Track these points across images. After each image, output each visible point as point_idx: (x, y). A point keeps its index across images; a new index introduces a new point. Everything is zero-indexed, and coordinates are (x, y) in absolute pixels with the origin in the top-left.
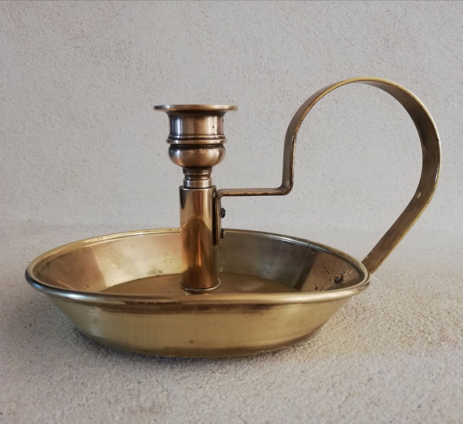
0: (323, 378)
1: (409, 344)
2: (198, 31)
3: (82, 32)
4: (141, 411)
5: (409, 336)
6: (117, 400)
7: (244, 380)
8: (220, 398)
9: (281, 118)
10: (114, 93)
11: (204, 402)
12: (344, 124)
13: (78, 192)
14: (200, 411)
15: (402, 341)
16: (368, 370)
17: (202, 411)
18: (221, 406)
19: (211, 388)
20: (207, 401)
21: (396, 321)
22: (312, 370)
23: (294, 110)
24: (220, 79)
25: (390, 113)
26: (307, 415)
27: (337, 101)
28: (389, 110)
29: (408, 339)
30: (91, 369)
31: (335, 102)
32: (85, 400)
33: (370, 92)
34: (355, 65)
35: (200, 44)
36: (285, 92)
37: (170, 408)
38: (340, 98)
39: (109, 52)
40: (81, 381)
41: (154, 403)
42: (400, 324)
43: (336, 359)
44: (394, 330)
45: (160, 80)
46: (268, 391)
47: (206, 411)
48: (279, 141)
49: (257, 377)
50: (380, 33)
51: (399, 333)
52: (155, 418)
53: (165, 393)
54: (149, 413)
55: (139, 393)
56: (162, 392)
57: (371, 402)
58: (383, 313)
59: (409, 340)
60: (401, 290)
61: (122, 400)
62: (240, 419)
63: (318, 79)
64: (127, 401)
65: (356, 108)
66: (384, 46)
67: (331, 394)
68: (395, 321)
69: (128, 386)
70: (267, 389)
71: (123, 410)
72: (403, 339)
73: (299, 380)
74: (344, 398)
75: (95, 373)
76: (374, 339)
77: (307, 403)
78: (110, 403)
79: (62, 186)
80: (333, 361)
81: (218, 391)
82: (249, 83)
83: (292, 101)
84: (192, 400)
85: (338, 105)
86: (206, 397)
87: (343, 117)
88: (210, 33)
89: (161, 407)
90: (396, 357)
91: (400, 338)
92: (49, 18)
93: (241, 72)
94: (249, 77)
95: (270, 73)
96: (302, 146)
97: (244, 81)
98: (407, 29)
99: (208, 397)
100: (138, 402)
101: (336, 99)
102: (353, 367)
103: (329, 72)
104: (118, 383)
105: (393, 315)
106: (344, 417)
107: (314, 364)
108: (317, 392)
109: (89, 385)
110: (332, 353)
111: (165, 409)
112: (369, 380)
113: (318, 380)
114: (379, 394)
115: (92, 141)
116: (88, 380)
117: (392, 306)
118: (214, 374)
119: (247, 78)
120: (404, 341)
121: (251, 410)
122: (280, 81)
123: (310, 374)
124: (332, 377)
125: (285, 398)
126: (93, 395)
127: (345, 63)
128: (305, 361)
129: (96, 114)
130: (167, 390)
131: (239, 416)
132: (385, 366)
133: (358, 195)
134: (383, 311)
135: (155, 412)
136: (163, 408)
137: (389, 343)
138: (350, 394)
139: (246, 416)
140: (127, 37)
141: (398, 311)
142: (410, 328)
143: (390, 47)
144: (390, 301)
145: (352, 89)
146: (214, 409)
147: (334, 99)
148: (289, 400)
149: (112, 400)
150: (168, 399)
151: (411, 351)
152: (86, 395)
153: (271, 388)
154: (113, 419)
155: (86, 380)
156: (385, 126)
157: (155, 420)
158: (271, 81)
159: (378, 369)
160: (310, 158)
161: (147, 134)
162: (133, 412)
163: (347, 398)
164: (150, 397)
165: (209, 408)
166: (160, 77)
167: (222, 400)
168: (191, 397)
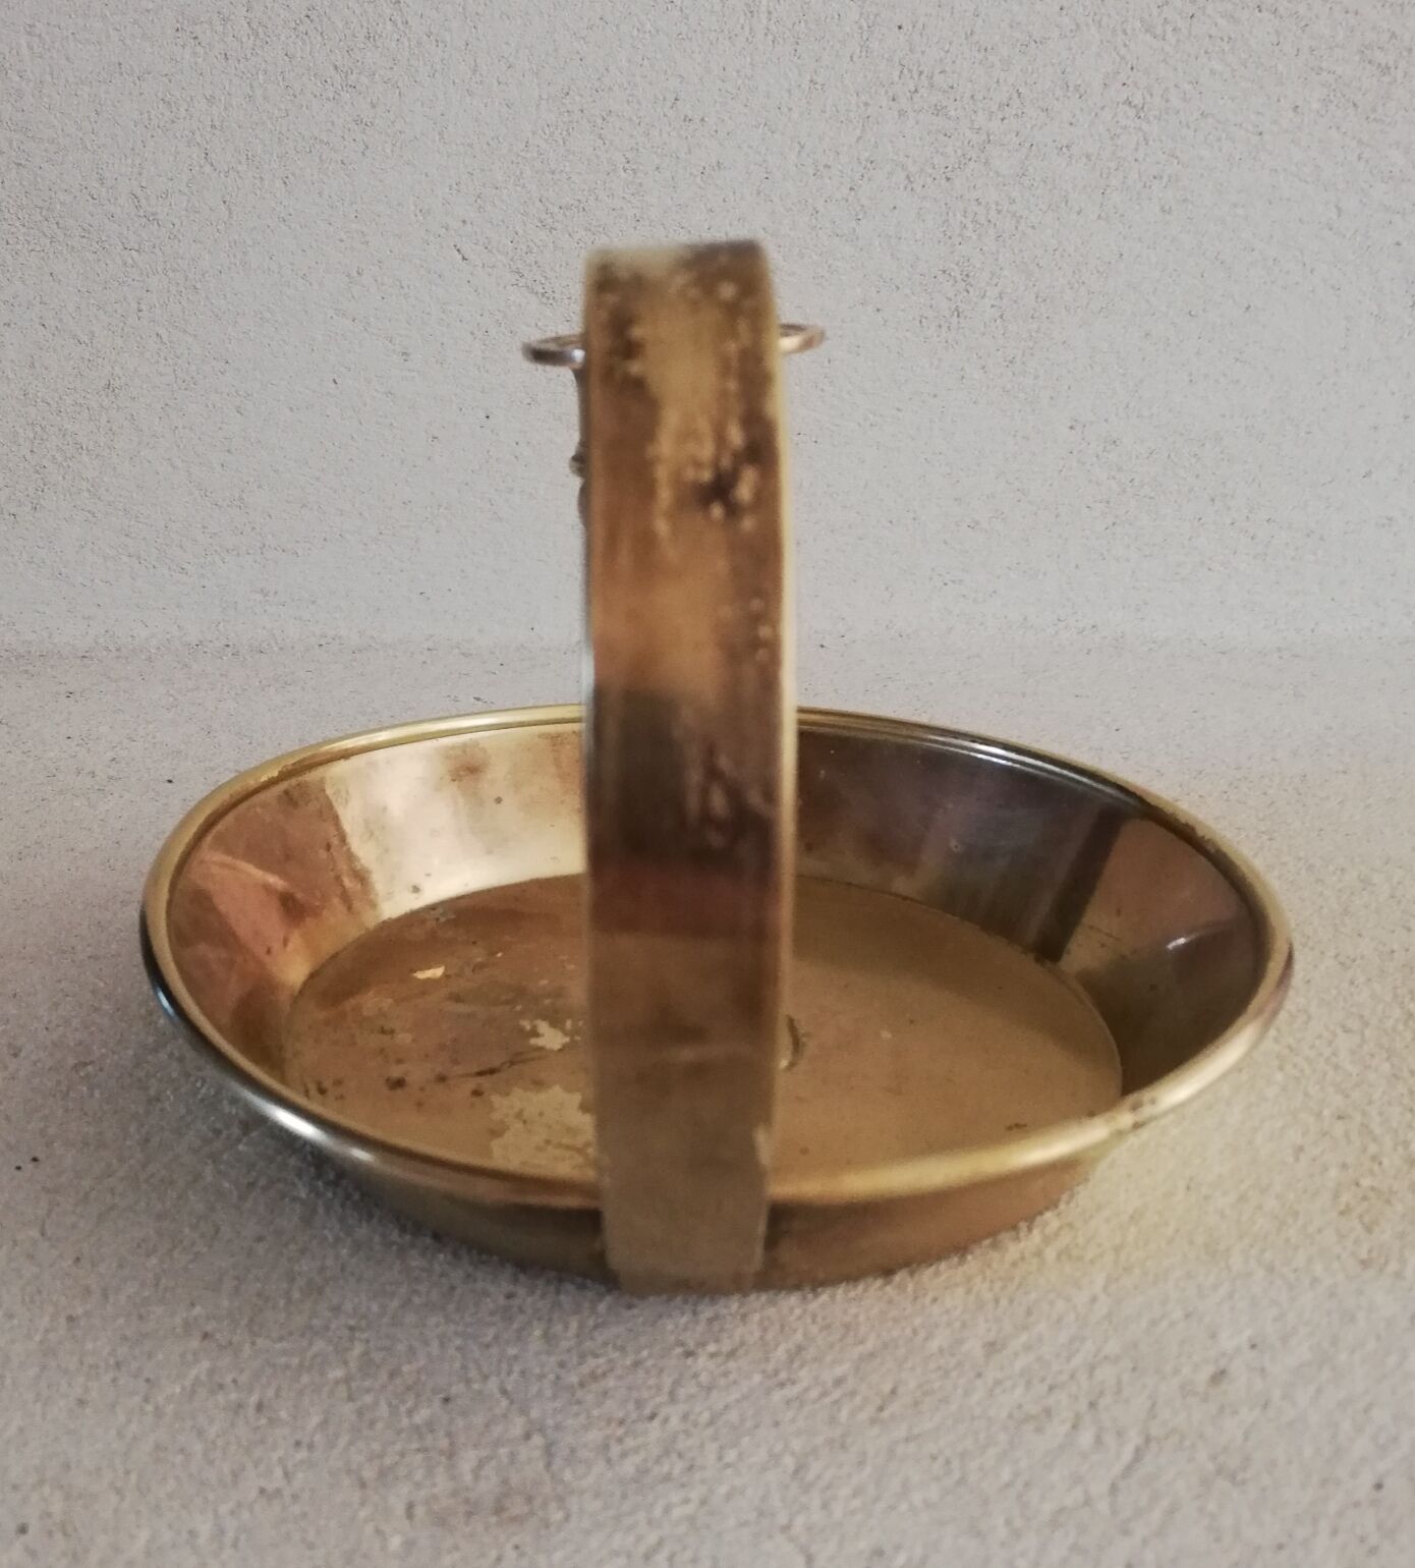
0: (1060, 1372)
1: (1367, 1219)
4: (469, 1514)
5: (1366, 1182)
6: (382, 1474)
7: (793, 1383)
8: (720, 1458)
9: (906, 188)
10: (211, 100)
11: (667, 1478)
12: (1167, 207)
14: (658, 1511)
15: (1342, 1207)
16: (1213, 1336)
17: (667, 1510)
18: (723, 1490)
19: (685, 1417)
20: (676, 1471)
21: (1326, 1113)
22: (1024, 1338)
23: (960, 152)
24: (648, 27)
25: (1360, 158)
26: (1008, 1522)
27: (1140, 111)
28: (1360, 142)
29: (1365, 1198)
30: (279, 1346)
31: (1132, 113)
32: (278, 1472)
33: (1280, 67)
36: (921, 73)
37: (561, 1500)
38: (1151, 95)
40: (254, 1399)
41: (505, 1482)
42: (1339, 1129)
43: (1105, 1288)
44: (1314, 1159)
45: (396, 36)
46: (876, 1430)
47: (677, 1513)
48: (898, 288)
49: (839, 1371)
51: (1333, 1173)
52: (516, 1540)
53: (537, 1440)
54: (493, 1519)
55: (452, 1444)
56: (527, 1436)
57: (1219, 1472)
58: (1279, 1077)
59: (1365, 1205)
60: (1354, 960)
61: (402, 1471)
62: (791, 1539)
63: (1064, 12)
64: (419, 1475)
65: (1219, 140)
67: (1086, 1438)
68: (1321, 1112)
69: (410, 1413)
70: (873, 1421)
71: (410, 1508)
72: (1345, 1198)
73: (979, 1382)
74: (1127, 1454)
75: (295, 1361)
76: (1243, 1198)
77: (1006, 1475)
78: (363, 1485)
79: (31, 491)
80: (1094, 1299)
81: (710, 1431)
82: (770, 37)
83: (952, 113)
84: (628, 1467)
85: (1145, 126)
86: (674, 1456)
87: (1165, 179)
89: (529, 1500)
90: (1315, 1281)
91: (1336, 1196)
94: (769, 13)
96: (992, 306)
97: (747, 29)
99: (680, 1456)
100: (453, 1478)
101: (1137, 100)
102: (1164, 1324)
104: (376, 1403)
105: (1317, 1087)
106: (1126, 1532)
107: (1029, 1312)
108: (1039, 1430)
109: (283, 1414)
110: (1092, 1262)
111: (545, 1505)
112: (1219, 1376)
113: (1043, 1380)
114: (1246, 1437)
115: (134, 305)
116: (277, 1395)
118: (690, 1361)
119: (764, 17)
120: (1348, 1205)
121: (825, 1506)
122: (900, 27)
123: (1016, 1354)
124: (1092, 1368)
125: (934, 1458)
126: (302, 1454)
128: (997, 1301)
129: (139, 192)
130: (542, 1430)
131: (786, 1528)
132: (1275, 1320)
133: (1213, 500)
134: (1281, 1068)
135: (514, 1519)
136: (538, 1502)
137: (1296, 1214)
138: (1148, 1440)
139: (809, 1528)
141: (1336, 1067)
142: (1373, 1148)
144: (1310, 1018)
145: (1206, 52)
146: (703, 1502)
147: (1128, 102)
148: (948, 1462)
149: (369, 1473)
150: (548, 1465)
151: (1370, 1251)
152: (280, 1453)
153: (886, 1414)
154: (384, 1548)
155: (270, 1393)
156: (1339, 210)
157: (517, 1547)
158: (861, 28)
159: (1248, 1332)
160: (1023, 355)
162: (441, 1520)
163: (1138, 1455)
164: (489, 1458)
165: (686, 1501)
166: (395, 24)
167: (728, 1465)
168: (624, 1455)
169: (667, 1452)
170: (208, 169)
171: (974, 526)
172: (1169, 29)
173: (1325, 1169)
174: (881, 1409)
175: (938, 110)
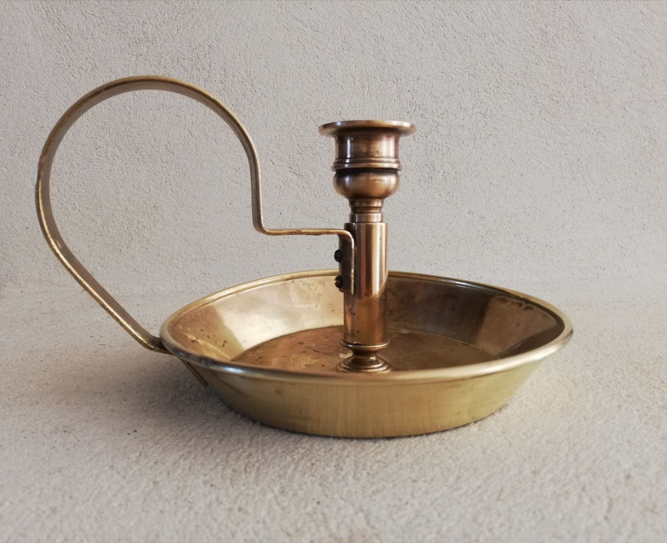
0: (565, 480)
1: (656, 425)
2: (300, 29)
3: (145, 35)
5: (649, 414)
6: (297, 530)
7: (461, 489)
8: (440, 517)
9: (413, 139)
10: (192, 115)
11: (420, 525)
12: (494, 144)
13: (147, 249)
15: (644, 422)
16: (619, 464)
18: (445, 528)
19: (420, 503)
20: (423, 523)
21: (623, 395)
22: (546, 469)
23: (429, 128)
24: (331, 92)
25: (552, 128)
26: (569, 533)
27: (484, 115)
28: (551, 124)
29: (651, 419)
31: (482, 116)
33: (526, 102)
34: (506, 66)
35: (303, 46)
36: (416, 105)
37: (377, 536)
38: (487, 111)
39: (182, 61)
40: (237, 507)
41: (351, 531)
42: (630, 400)
43: (570, 451)
44: (626, 408)
45: (252, 95)
46: (500, 503)
48: (412, 170)
49: (478, 484)
50: (537, 24)
51: (635, 412)
53: (361, 515)
55: (325, 518)
56: (356, 514)
57: (646, 510)
58: (600, 386)
59: (653, 421)
60: (609, 355)
61: (305, 530)
63: (459, 86)
64: (313, 531)
65: (509, 123)
66: (542, 40)
67: (586, 500)
68: (621, 395)
69: (304, 508)
70: (498, 500)
72: (644, 419)
73: (535, 484)
74: (606, 506)
76: (607, 421)
77: (560, 516)
78: (289, 535)
79: (127, 242)
80: (567, 455)
81: (432, 508)
82: (369, 94)
83: (426, 117)
84: (403, 522)
85: (486, 120)
86: (420, 517)
87: (493, 136)
88: (316, 30)
90: (648, 445)
91: (640, 419)
92: (99, 17)
93: (359, 81)
94: (369, 87)
95: (396, 82)
96: (442, 176)
97: (362, 92)
98: (571, 18)
99: (423, 517)
100: (328, 530)
101: (483, 112)
102: (598, 461)
103: (473, 78)
104: (289, 505)
105: (616, 389)
106: (619, 534)
107: (544, 460)
108: (566, 499)
109: (250, 511)
110: (560, 444)
111: (370, 538)
112: (628, 477)
113: (560, 482)
114: (650, 497)
115: (164, 180)
116: (247, 504)
117: (609, 376)
118: (416, 484)
119: (367, 88)
120: (646, 422)
121: (490, 530)
122: (409, 91)
123: (545, 474)
124: (577, 477)
125: (528, 512)
126: (261, 526)
127: (492, 65)
128: (530, 458)
129: (168, 144)
130: (362, 511)
132: (640, 458)
133: (516, 236)
134: (600, 384)
136: (368, 537)
137: (629, 425)
138: (611, 500)
140: (206, 39)
141: (619, 383)
142: (645, 405)
143: (550, 41)
144: (602, 370)
145: (503, 98)
146: (438, 533)
147: (480, 113)
148: (534, 513)
149: (292, 530)
150: (368, 523)
152: (251, 526)
153: (502, 497)
155: (243, 504)
156: (547, 144)
158: (397, 92)
159: (631, 462)
160: (452, 190)
161: (237, 169)
163: (610, 506)
164: (342, 522)
165: (430, 533)
166: (252, 91)
167: (444, 519)
168: (400, 518)
169: (417, 516)
170: (190, 136)
171: (440, 245)
172: (491, 91)
173: (632, 411)
174: (499, 495)
175: (422, 116)
